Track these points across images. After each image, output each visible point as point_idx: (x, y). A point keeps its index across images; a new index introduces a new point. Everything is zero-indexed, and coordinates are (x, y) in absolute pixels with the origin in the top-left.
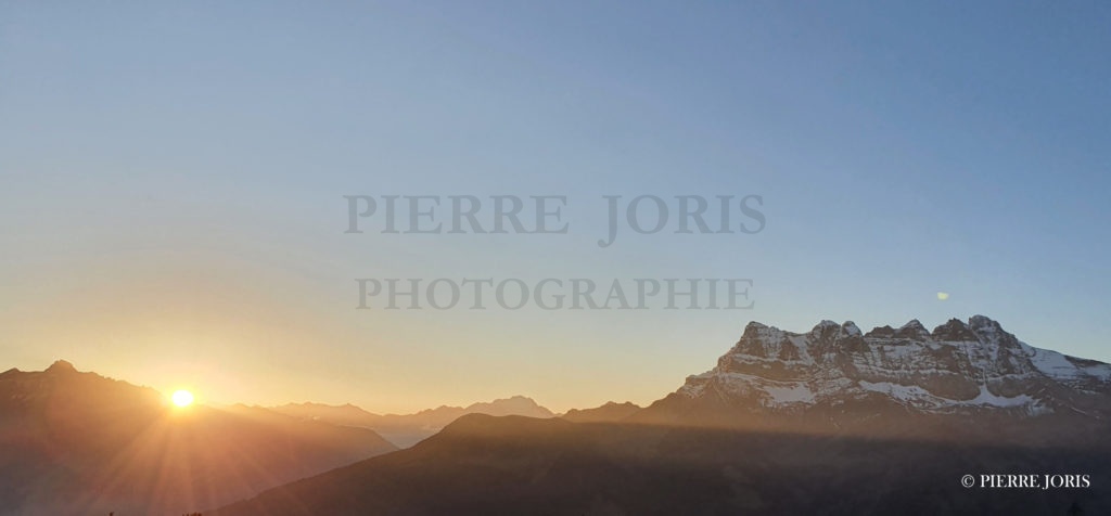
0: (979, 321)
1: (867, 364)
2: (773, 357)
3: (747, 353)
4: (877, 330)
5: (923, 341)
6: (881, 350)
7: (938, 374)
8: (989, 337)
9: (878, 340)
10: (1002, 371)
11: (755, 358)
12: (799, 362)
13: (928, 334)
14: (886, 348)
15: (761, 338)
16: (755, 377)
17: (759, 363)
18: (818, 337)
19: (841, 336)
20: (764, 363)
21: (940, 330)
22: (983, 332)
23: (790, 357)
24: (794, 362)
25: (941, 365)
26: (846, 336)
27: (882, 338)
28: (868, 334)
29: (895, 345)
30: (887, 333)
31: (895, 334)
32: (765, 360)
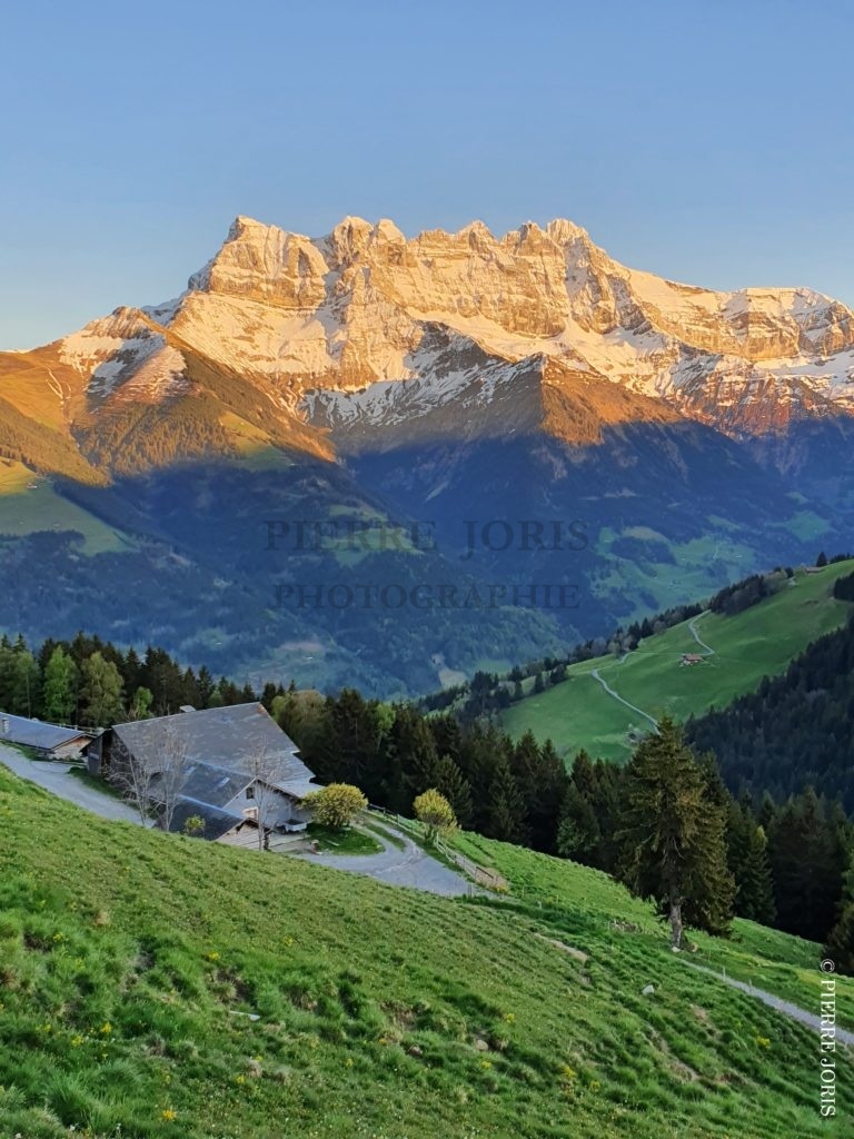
1: (414, 285)
2: (277, 272)
3: (235, 266)
5: (490, 253)
6: (429, 264)
7: (511, 300)
8: (573, 251)
9: (428, 250)
10: (592, 298)
11: (246, 272)
12: (316, 281)
13: (495, 245)
14: (439, 262)
15: (253, 243)
16: (251, 304)
17: (255, 281)
19: (377, 242)
20: (261, 281)
22: (566, 244)
23: (303, 273)
24: (309, 281)
25: (514, 289)
26: (383, 242)
27: (431, 247)
29: (451, 258)
30: (440, 241)
31: (450, 243)
32: (263, 277)
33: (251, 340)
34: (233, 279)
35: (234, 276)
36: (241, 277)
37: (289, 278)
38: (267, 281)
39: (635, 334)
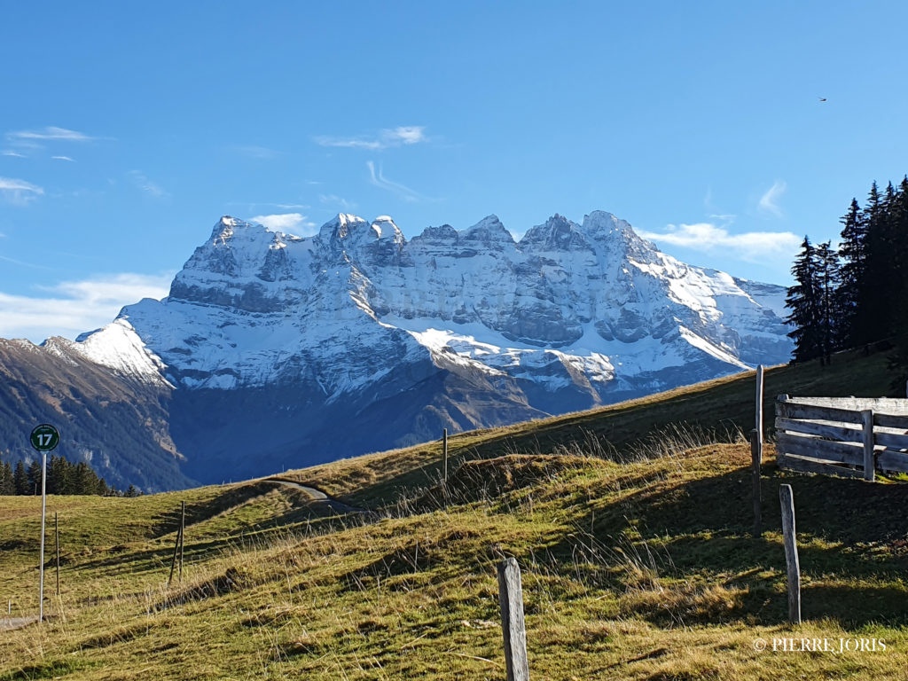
0: (599, 220)
2: (249, 276)
3: (205, 269)
4: (429, 232)
5: (501, 249)
6: (432, 264)
8: (610, 245)
9: (430, 248)
10: (621, 300)
11: (219, 276)
12: (290, 283)
13: (511, 241)
14: (441, 261)
17: (223, 285)
18: (326, 241)
19: (367, 240)
20: (231, 285)
21: (534, 236)
22: (603, 238)
23: (280, 275)
24: (284, 284)
26: (373, 240)
27: (436, 244)
28: (414, 238)
29: (456, 256)
30: (445, 237)
31: (457, 239)
32: (235, 281)
33: (188, 352)
34: (198, 283)
35: (202, 281)
36: (209, 282)
37: (263, 282)
38: (238, 286)
39: (663, 342)
